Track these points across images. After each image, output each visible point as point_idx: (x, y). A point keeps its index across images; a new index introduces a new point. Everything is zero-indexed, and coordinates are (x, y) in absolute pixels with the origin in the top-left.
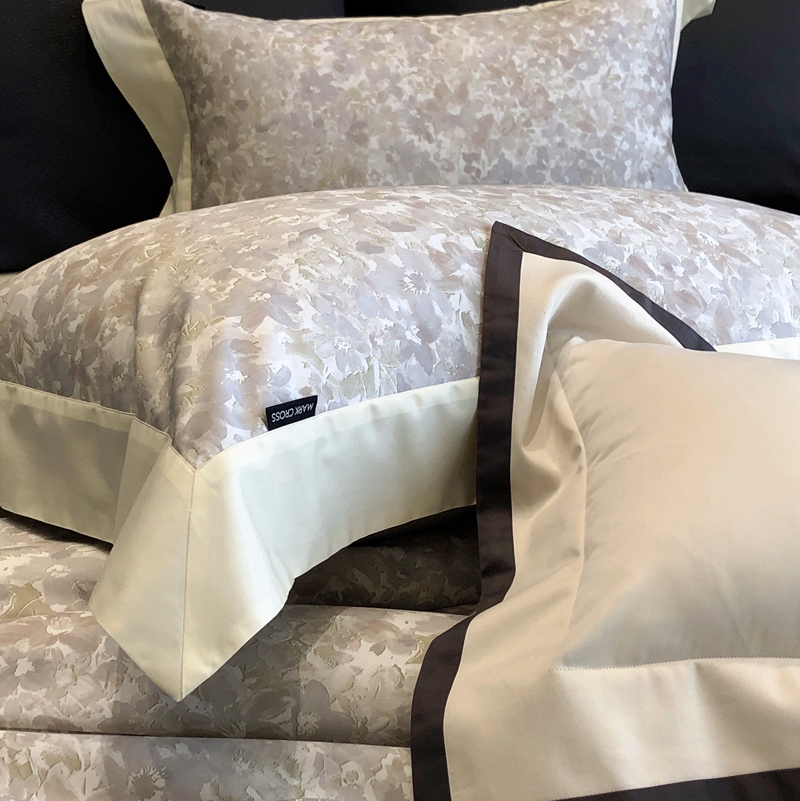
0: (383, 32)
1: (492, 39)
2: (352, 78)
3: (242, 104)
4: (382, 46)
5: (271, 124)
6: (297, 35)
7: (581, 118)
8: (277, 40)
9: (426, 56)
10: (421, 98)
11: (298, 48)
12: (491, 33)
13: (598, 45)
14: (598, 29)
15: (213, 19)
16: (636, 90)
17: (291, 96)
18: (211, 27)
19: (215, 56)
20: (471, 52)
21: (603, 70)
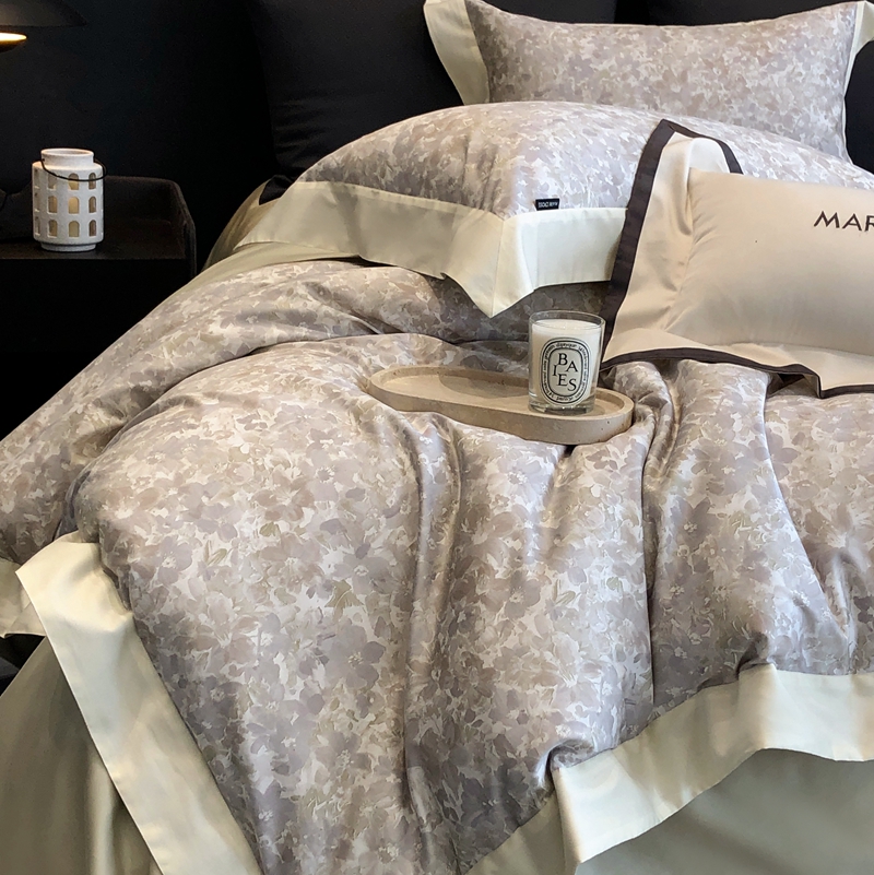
0: (631, 34)
1: (710, 42)
2: (605, 62)
3: (526, 77)
4: (629, 42)
5: (545, 91)
6: (570, 32)
7: (769, 101)
8: (555, 34)
9: (660, 50)
10: (653, 79)
11: (569, 40)
12: (710, 38)
13: (787, 50)
14: (789, 40)
15: (513, 19)
16: (814, 85)
17: (561, 73)
18: (511, 24)
19: (511, 43)
20: (693, 50)
21: (789, 68)
